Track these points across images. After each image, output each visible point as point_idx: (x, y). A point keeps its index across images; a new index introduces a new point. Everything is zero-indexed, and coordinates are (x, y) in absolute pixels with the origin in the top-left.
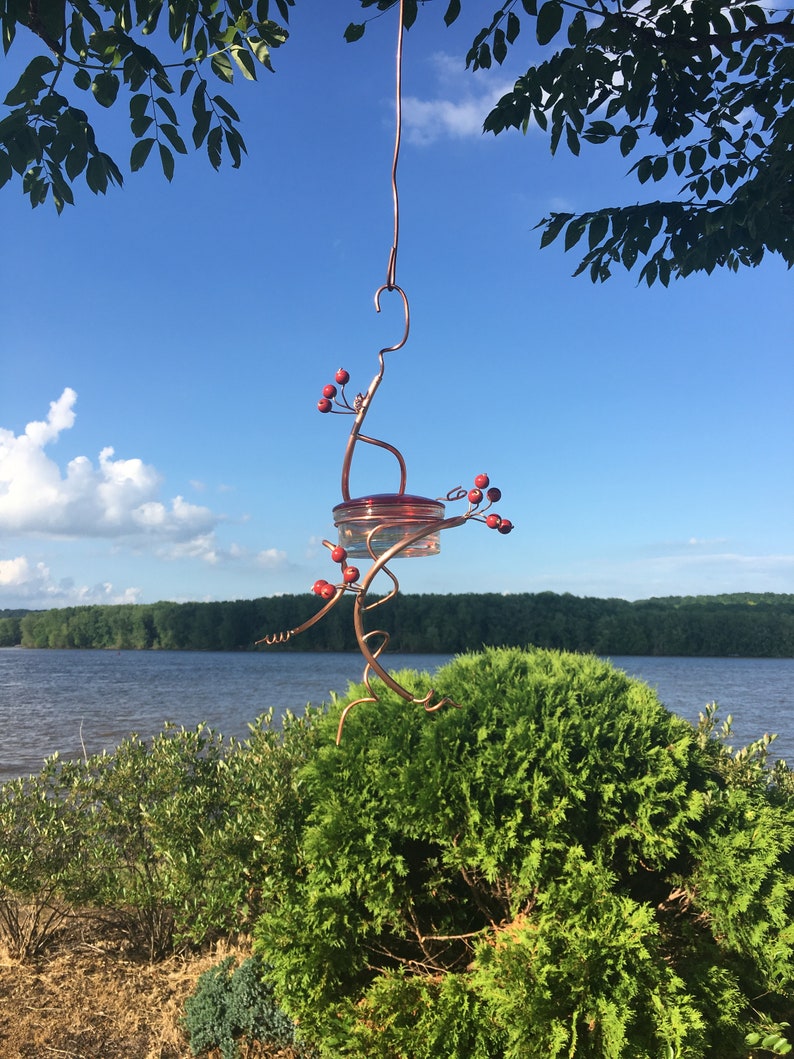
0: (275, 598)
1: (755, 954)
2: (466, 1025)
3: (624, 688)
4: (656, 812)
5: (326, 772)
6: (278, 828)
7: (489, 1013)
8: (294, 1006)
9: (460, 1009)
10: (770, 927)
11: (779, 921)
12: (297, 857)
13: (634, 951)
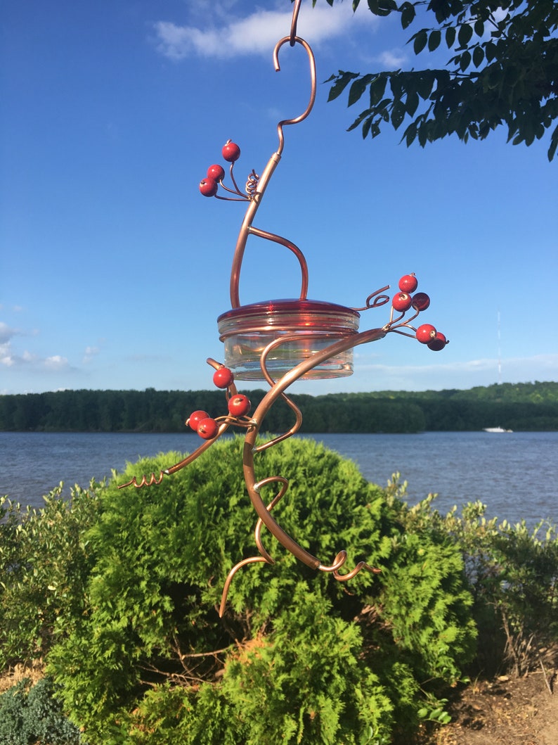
0: (59, 393)
1: (423, 651)
2: (218, 724)
3: (335, 464)
4: (358, 553)
5: (107, 534)
6: (69, 579)
7: (236, 712)
8: (80, 717)
9: (213, 712)
10: (434, 631)
11: (440, 626)
12: (85, 602)
13: (344, 659)
